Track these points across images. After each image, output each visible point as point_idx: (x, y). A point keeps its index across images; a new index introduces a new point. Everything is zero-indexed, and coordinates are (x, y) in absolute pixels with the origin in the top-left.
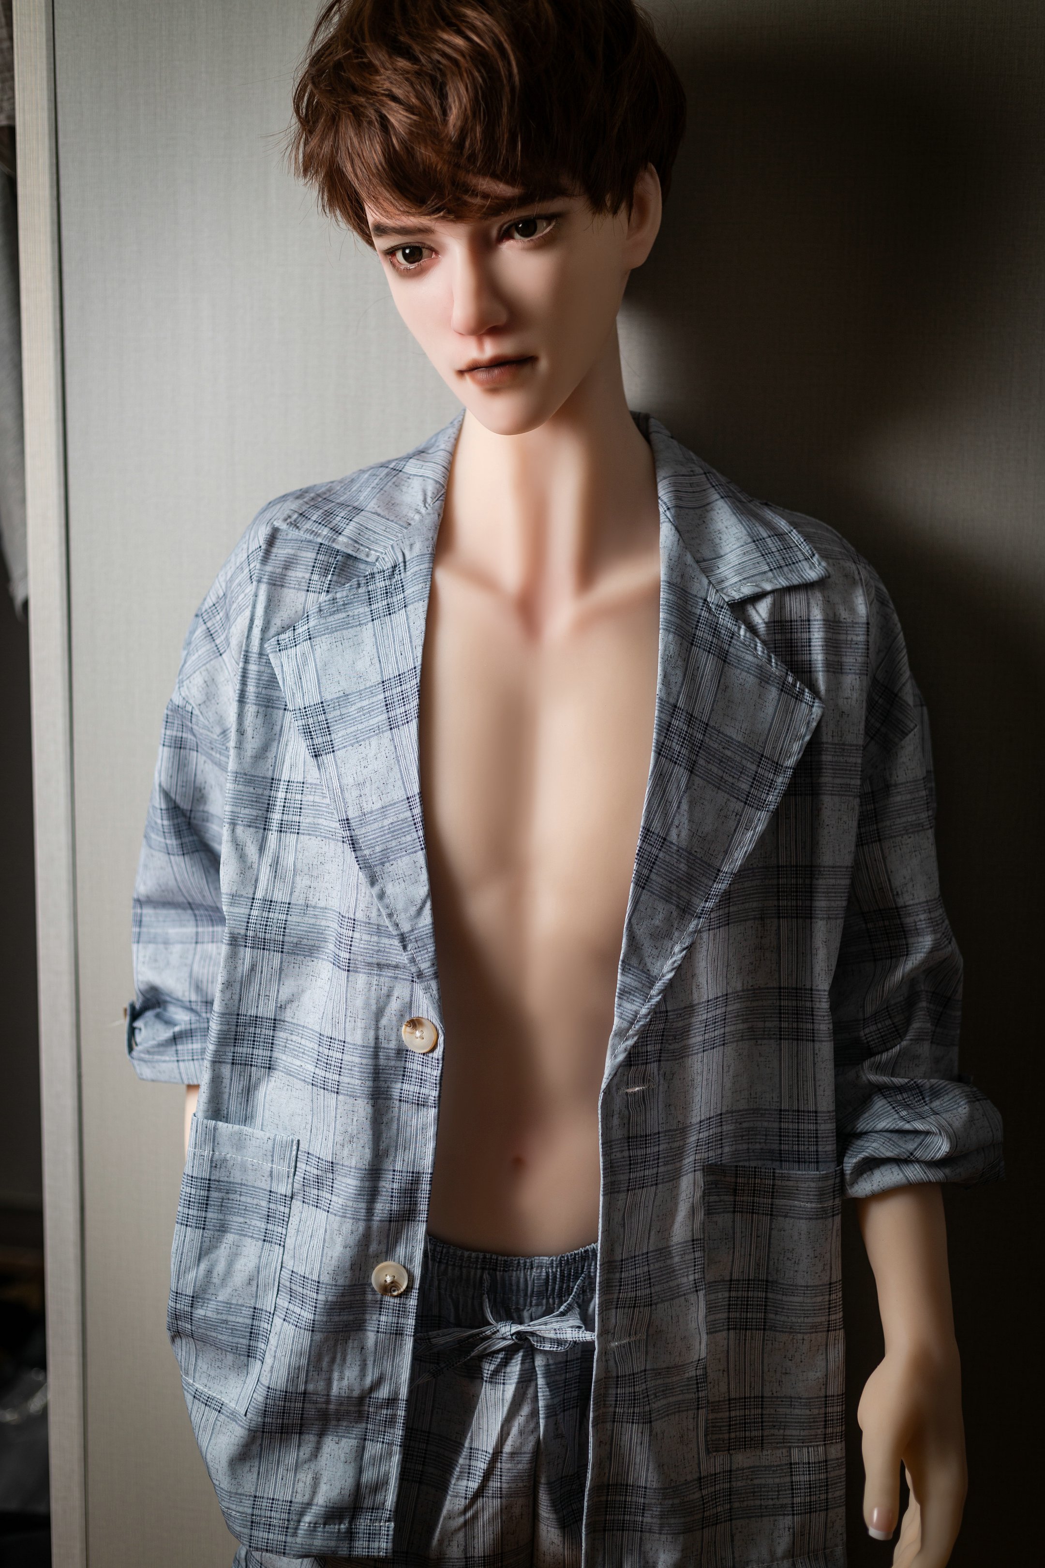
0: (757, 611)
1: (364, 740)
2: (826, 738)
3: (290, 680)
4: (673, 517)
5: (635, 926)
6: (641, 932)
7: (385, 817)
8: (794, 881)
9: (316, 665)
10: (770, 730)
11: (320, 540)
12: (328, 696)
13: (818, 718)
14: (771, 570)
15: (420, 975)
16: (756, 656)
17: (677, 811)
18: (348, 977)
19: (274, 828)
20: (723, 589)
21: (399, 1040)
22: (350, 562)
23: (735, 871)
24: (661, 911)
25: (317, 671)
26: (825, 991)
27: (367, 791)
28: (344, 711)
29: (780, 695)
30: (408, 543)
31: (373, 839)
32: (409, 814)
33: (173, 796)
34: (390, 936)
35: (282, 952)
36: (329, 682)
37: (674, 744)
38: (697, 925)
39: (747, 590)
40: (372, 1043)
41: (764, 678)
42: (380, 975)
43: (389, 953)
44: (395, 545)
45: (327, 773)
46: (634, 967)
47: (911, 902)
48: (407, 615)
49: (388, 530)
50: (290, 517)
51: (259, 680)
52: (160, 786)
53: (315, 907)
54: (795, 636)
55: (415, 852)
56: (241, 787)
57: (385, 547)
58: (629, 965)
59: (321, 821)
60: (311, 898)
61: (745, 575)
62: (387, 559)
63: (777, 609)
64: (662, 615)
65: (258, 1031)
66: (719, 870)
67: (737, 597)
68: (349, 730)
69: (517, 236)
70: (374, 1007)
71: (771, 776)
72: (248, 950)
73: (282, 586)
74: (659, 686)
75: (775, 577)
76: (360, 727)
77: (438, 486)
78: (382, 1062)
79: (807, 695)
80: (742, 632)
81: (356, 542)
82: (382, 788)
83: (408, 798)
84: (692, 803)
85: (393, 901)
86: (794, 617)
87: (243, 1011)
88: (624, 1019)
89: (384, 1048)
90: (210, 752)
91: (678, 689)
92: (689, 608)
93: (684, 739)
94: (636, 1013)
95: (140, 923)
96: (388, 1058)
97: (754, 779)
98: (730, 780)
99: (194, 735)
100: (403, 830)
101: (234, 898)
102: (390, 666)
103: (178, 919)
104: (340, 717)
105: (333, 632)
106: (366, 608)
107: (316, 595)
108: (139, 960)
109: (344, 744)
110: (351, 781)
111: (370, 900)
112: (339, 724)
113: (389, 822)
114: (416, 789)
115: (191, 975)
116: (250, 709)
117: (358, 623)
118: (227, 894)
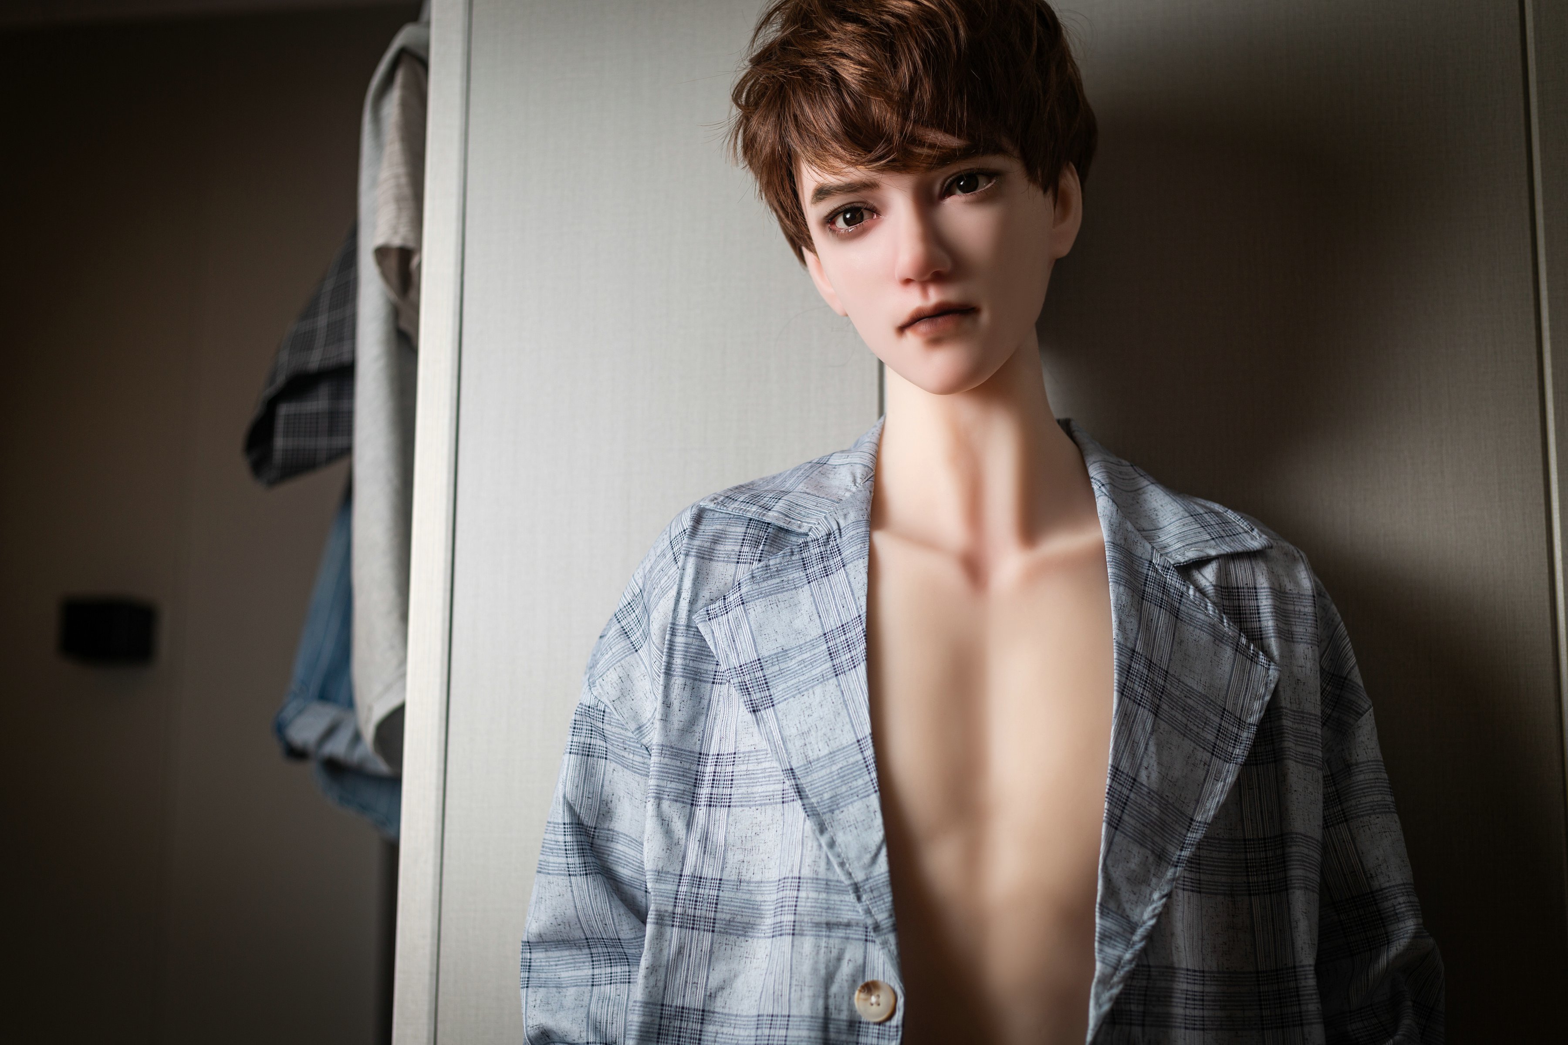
0: (1203, 576)
1: (807, 690)
2: (1285, 703)
3: (723, 644)
4: (1108, 492)
5: (1110, 868)
6: (1117, 874)
7: (834, 763)
8: (1263, 855)
9: (750, 628)
10: (1229, 686)
11: (749, 515)
12: (765, 653)
13: (1276, 680)
14: (1213, 539)
15: (877, 928)
16: (1207, 616)
17: (1144, 752)
18: (793, 941)
19: (703, 803)
20: (1167, 553)
21: (851, 1009)
22: (781, 535)
23: (1209, 821)
24: (1136, 857)
25: (752, 632)
26: (1310, 966)
27: (812, 739)
28: (783, 666)
29: (1235, 654)
30: (841, 513)
31: (821, 786)
32: (859, 757)
33: (577, 809)
34: (841, 892)
35: (713, 931)
36: (765, 641)
37: (1136, 686)
38: (1175, 873)
39: (1191, 554)
40: (821, 1012)
41: (1218, 637)
42: (829, 937)
43: (840, 910)
44: (828, 516)
45: (767, 727)
46: (1112, 911)
47: (1387, 885)
48: (846, 573)
49: (818, 505)
50: (716, 499)
51: (686, 652)
52: (564, 797)
54: (1243, 603)
55: (868, 796)
56: (666, 760)
57: (818, 520)
58: (1107, 908)
59: (755, 789)
60: (744, 873)
61: (1188, 542)
62: (820, 529)
63: (1223, 575)
64: (1109, 570)
65: (684, 1025)
66: (1192, 820)
67: (1183, 561)
68: (789, 684)
69: (959, 192)
70: (823, 972)
71: (1235, 730)
72: (676, 930)
73: (711, 559)
74: (1115, 631)
75: (1217, 544)
76: (802, 678)
77: (866, 469)
78: (832, 1036)
79: (1262, 657)
80: (1191, 592)
81: (787, 516)
82: (829, 735)
83: (858, 741)
84: (1159, 746)
85: (844, 850)
86: (1240, 585)
87: (667, 1001)
88: (1107, 964)
89: (834, 1020)
90: (623, 753)
91: (1134, 636)
92: (1136, 567)
93: (1146, 682)
94: (1120, 959)
95: (529, 968)
96: (839, 1032)
97: (1219, 731)
98: (1195, 728)
99: (605, 738)
100: (854, 774)
101: (660, 875)
102: (832, 620)
103: (572, 961)
104: (779, 672)
105: (767, 596)
106: (801, 573)
107: (747, 565)
108: (528, 1005)
109: (785, 697)
110: (794, 731)
111: (818, 852)
112: (779, 679)
113: (838, 767)
114: (867, 730)
115: (588, 1017)
116: (677, 682)
117: (794, 587)
118: (652, 871)
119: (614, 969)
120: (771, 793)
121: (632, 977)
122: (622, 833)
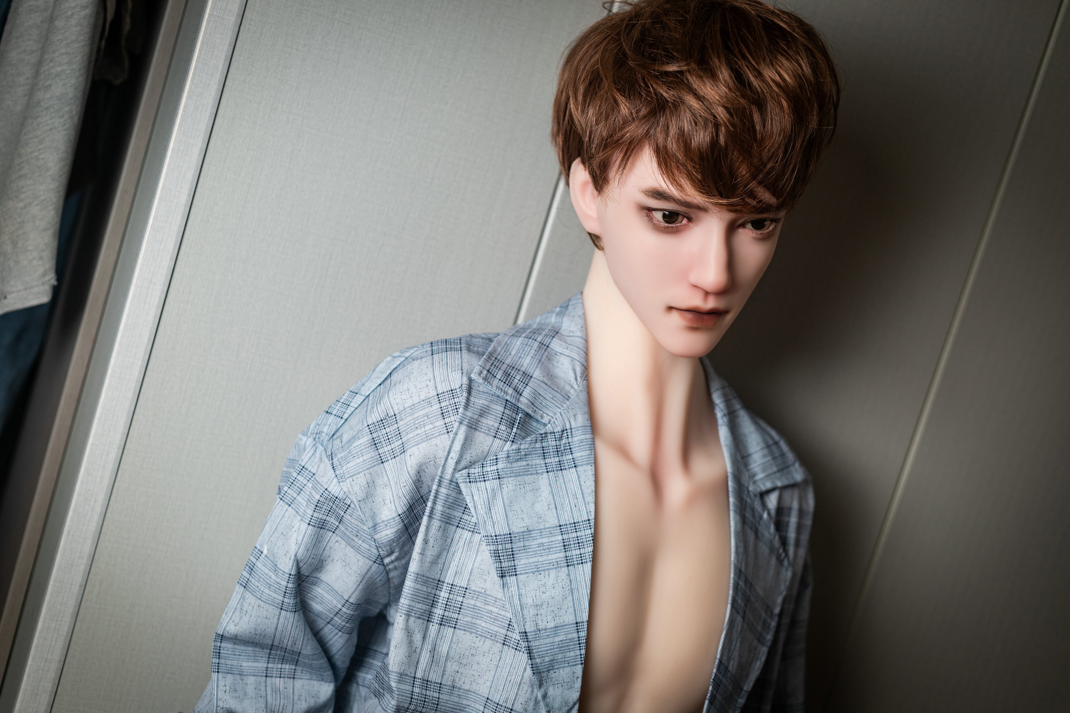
0: (771, 500)
1: (544, 570)
3: (481, 509)
4: (727, 421)
7: (556, 635)
9: (503, 501)
10: (771, 587)
11: (506, 397)
12: (515, 530)
13: (790, 579)
16: (770, 533)
17: (734, 647)
19: (436, 621)
20: (755, 482)
25: (504, 506)
27: (542, 611)
28: (527, 543)
29: (776, 562)
30: (572, 413)
31: (545, 651)
32: (575, 635)
33: (301, 564)
36: (515, 517)
37: (739, 599)
41: (771, 550)
44: (563, 413)
45: (510, 591)
48: (578, 475)
49: (554, 398)
50: (482, 372)
51: (446, 501)
52: (296, 556)
53: (459, 689)
54: (784, 519)
55: (575, 665)
56: (418, 586)
57: (555, 414)
59: (478, 622)
60: (457, 682)
61: (766, 474)
62: (556, 423)
63: (780, 499)
64: (731, 500)
66: (743, 690)
67: (762, 489)
68: (531, 560)
71: (770, 621)
74: (733, 555)
75: (780, 477)
76: (540, 559)
79: (786, 562)
80: (765, 514)
81: (533, 404)
82: (556, 612)
83: (577, 623)
84: (741, 641)
85: (552, 701)
86: (786, 506)
90: (354, 538)
91: (741, 558)
92: (742, 495)
93: (743, 595)
95: (218, 655)
97: (763, 623)
98: (755, 623)
99: (340, 521)
100: (569, 647)
101: (402, 676)
102: (566, 515)
103: (253, 655)
104: (523, 548)
105: (517, 476)
106: (541, 460)
107: (502, 442)
108: (219, 689)
109: (526, 571)
110: (530, 601)
111: (530, 696)
112: (522, 553)
113: (559, 640)
114: (585, 617)
115: (267, 708)
116: (435, 524)
117: (535, 472)
118: (397, 673)
119: (284, 666)
120: (494, 633)
121: (296, 674)
122: (325, 582)
